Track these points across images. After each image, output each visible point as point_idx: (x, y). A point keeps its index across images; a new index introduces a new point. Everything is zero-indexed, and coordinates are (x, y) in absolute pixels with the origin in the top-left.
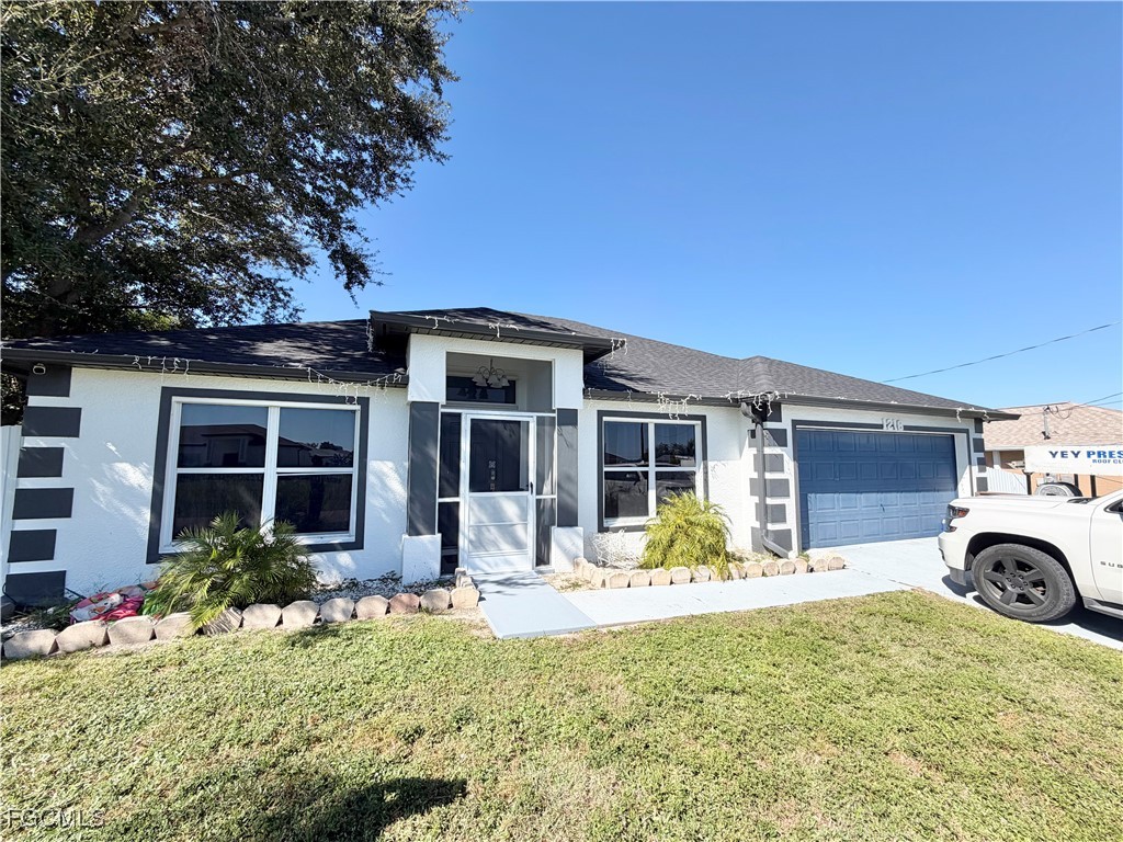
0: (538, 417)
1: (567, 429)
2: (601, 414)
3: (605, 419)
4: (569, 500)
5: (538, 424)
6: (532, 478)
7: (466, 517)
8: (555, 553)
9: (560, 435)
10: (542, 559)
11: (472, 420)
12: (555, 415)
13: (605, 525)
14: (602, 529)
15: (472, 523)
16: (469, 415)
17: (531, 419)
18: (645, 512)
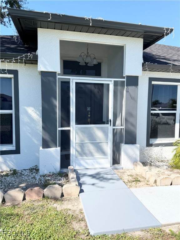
0: (115, 81)
1: (131, 88)
2: (151, 79)
3: (153, 83)
4: (132, 128)
5: (114, 85)
6: (111, 117)
7: (74, 138)
8: (124, 158)
9: (127, 92)
10: (116, 161)
11: (76, 83)
12: (125, 80)
13: (151, 143)
14: (149, 145)
15: (77, 141)
16: (74, 80)
17: (110, 82)
18: (173, 136)
